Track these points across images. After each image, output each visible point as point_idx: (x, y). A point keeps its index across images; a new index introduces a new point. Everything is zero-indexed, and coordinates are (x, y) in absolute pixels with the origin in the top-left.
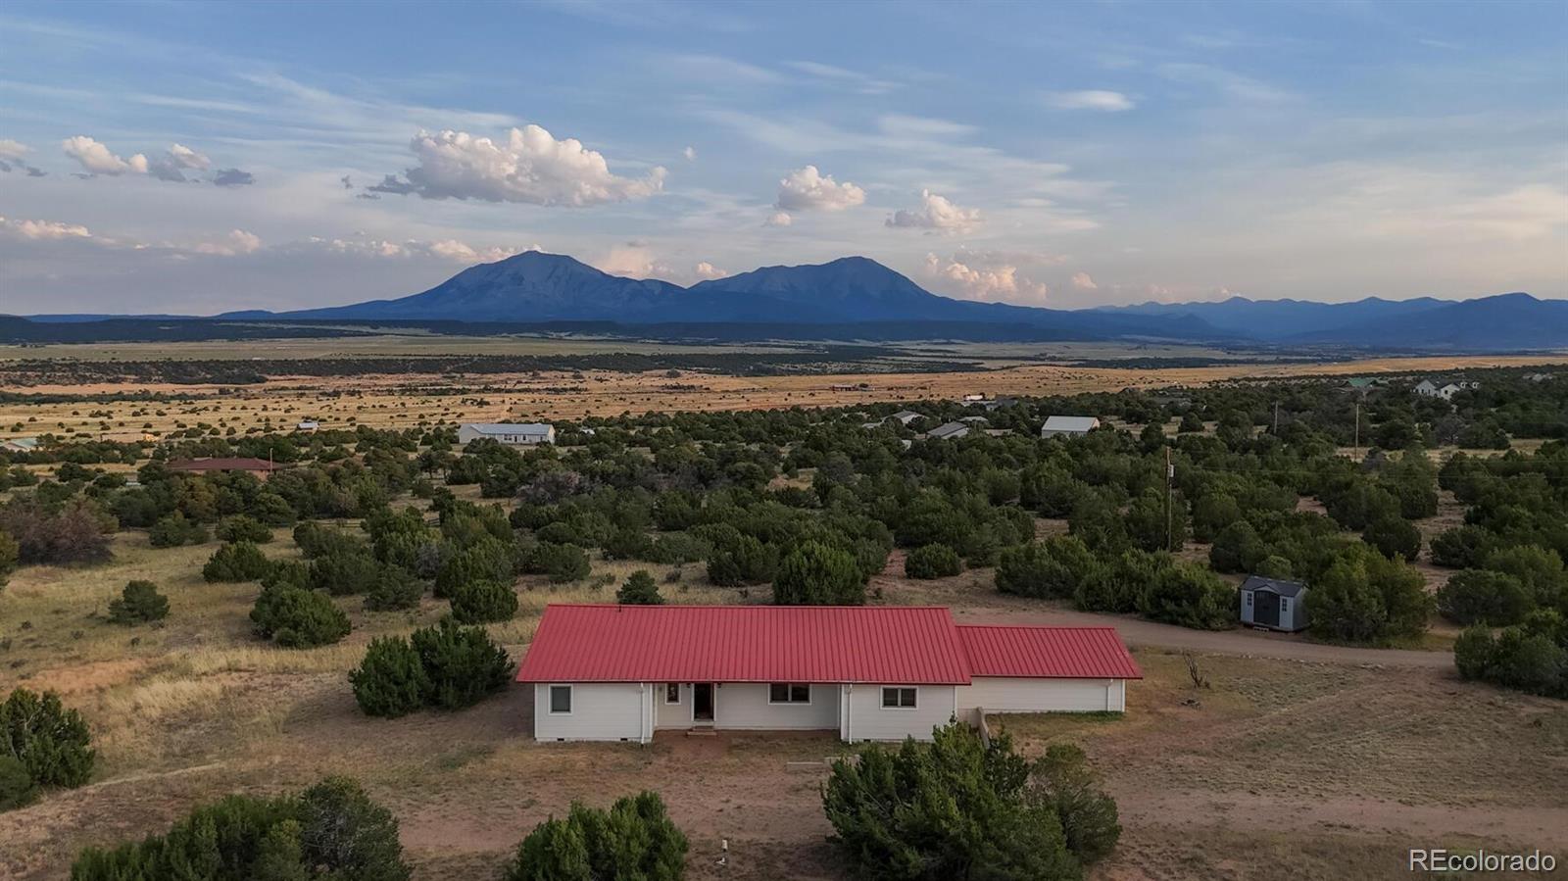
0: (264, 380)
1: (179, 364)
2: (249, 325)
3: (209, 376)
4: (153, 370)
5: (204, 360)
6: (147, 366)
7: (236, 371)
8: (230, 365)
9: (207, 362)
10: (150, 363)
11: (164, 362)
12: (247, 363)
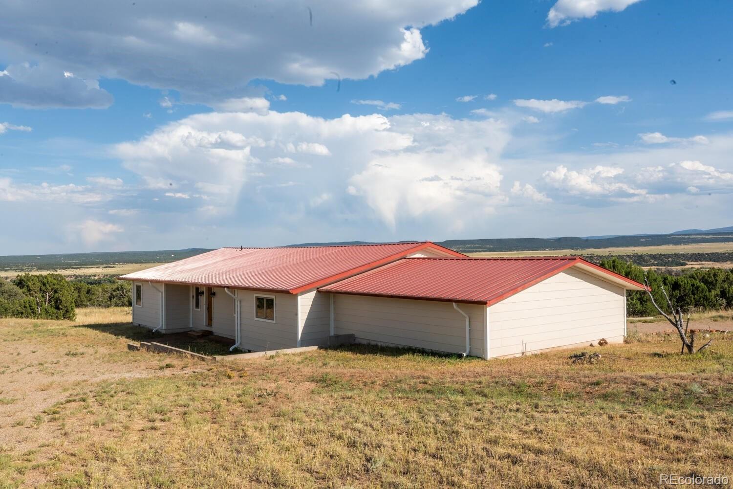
0: (685, 264)
1: (641, 256)
2: (686, 237)
3: (656, 262)
4: (628, 259)
5: (653, 254)
6: (625, 257)
7: (670, 259)
8: (668, 256)
9: (656, 255)
10: (627, 256)
11: (633, 255)
12: (677, 256)
